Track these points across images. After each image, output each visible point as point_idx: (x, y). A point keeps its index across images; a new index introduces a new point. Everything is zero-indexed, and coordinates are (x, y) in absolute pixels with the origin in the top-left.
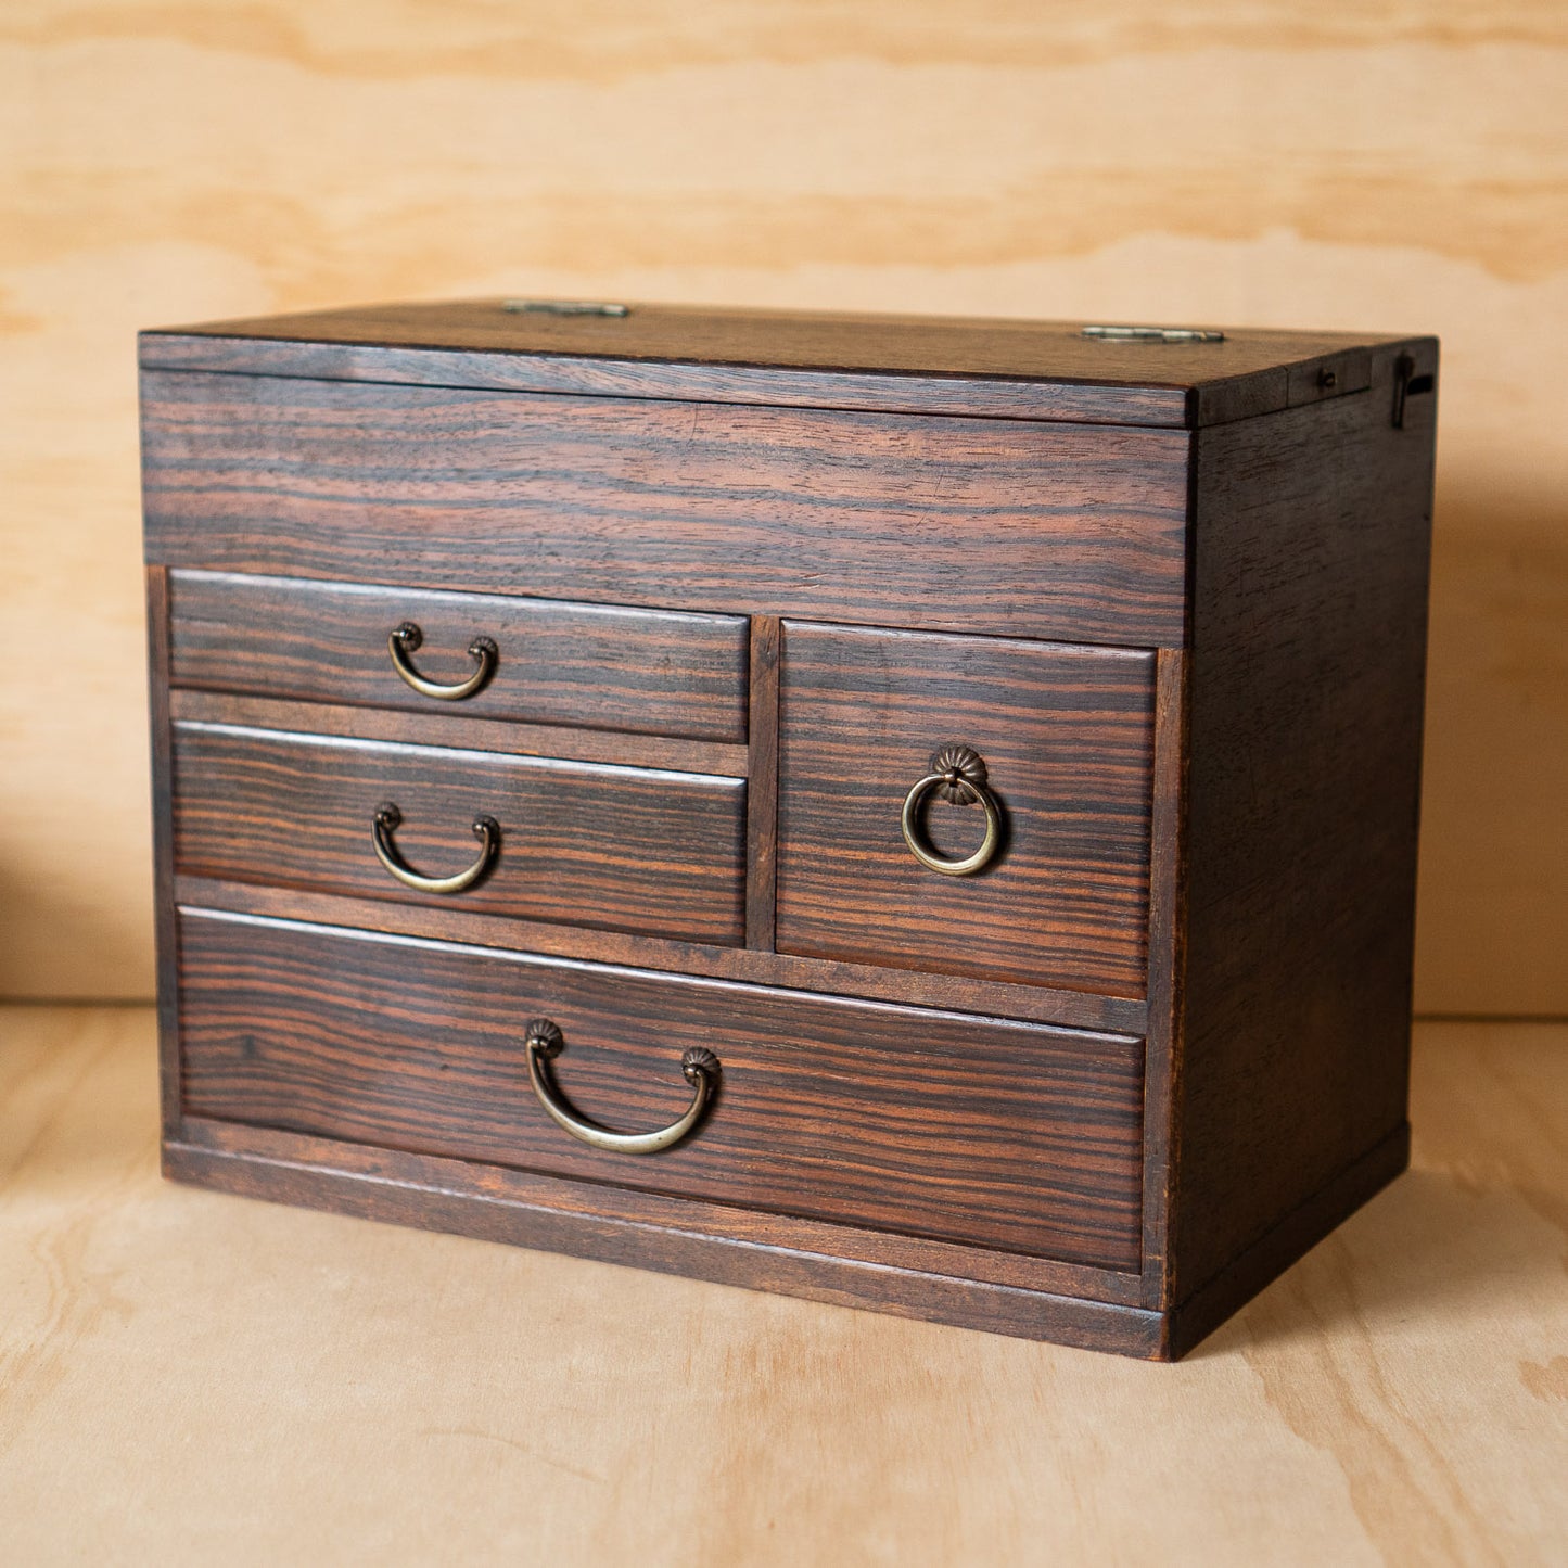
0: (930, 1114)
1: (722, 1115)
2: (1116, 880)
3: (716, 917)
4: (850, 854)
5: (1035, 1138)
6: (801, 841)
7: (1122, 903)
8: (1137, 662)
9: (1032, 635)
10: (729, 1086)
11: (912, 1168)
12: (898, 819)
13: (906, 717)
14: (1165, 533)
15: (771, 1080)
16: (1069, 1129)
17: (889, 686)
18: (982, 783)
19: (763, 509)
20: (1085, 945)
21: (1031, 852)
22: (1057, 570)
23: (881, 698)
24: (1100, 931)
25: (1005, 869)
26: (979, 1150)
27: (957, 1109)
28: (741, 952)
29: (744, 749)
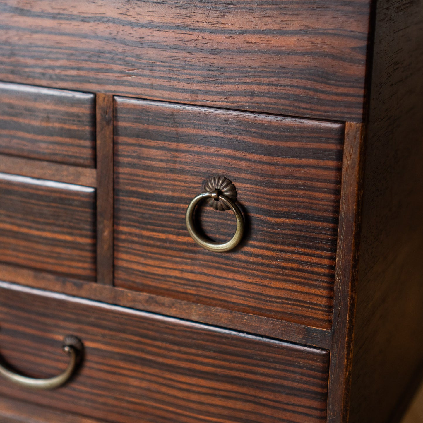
0: (202, 382)
1: (86, 371)
2: (314, 260)
3: (80, 265)
4: (155, 235)
5: (262, 401)
6: (127, 226)
7: (318, 274)
8: (331, 130)
9: (266, 111)
10: (89, 357)
11: (192, 410)
12: (183, 216)
13: (188, 157)
14: (353, 49)
15: (111, 355)
16: (283, 398)
17: (178, 138)
18: (233, 199)
19: (102, 29)
20: (295, 296)
21: (263, 241)
22: (282, 71)
23: (174, 145)
24: (304, 289)
25: (247, 249)
26: (230, 404)
27: (218, 381)
28: (94, 285)
29: (94, 171)
